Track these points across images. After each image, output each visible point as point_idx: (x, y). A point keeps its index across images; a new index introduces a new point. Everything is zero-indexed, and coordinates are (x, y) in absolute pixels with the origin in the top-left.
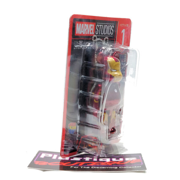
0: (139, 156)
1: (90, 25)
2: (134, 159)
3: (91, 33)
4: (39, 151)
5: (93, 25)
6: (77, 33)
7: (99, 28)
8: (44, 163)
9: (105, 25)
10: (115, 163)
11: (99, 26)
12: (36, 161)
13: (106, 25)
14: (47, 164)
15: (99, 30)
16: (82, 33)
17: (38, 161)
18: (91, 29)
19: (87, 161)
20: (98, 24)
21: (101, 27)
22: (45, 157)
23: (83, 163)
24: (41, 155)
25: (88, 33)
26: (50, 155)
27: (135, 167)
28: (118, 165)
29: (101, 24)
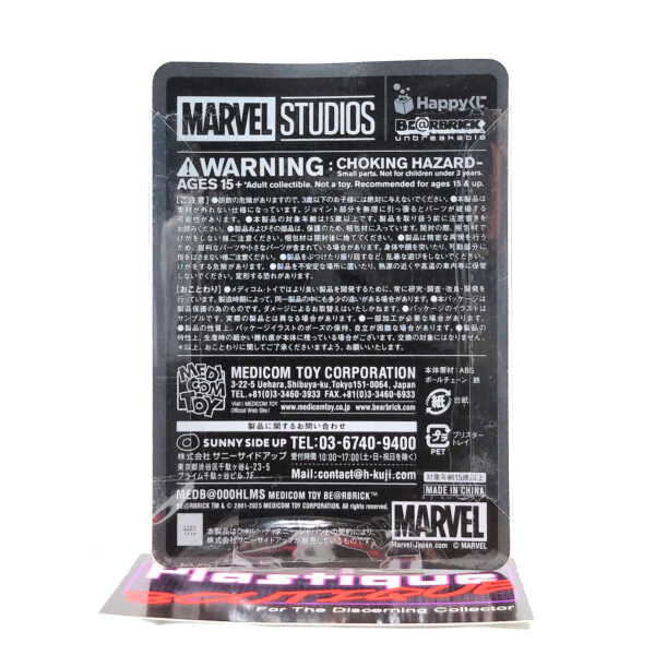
2: (488, 577)
8: (162, 598)
10: (419, 592)
19: (315, 588)
22: (162, 575)
23: (301, 595)
24: (148, 568)
27: (492, 608)
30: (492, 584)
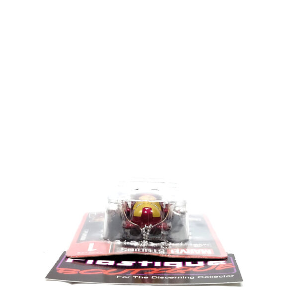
0: (230, 258)
2: (222, 262)
8: (74, 272)
10: (191, 269)
12: (59, 267)
14: (78, 272)
17: (62, 268)
19: (144, 267)
27: (224, 276)
28: (195, 273)
30: (224, 265)
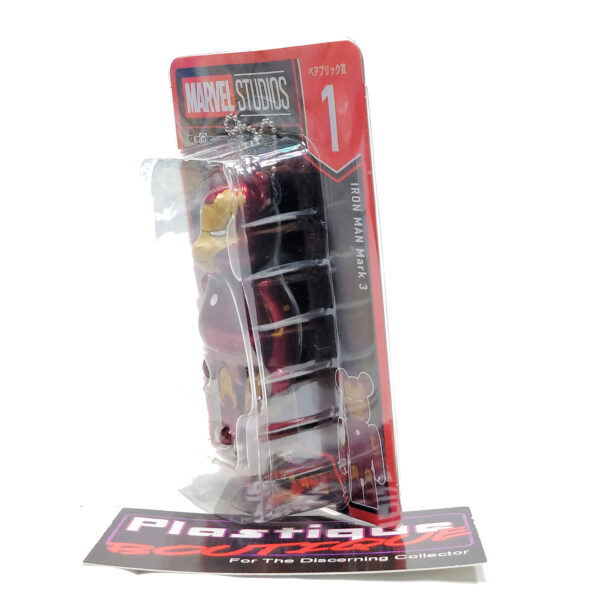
0: (460, 516)
1: (217, 82)
2: (446, 525)
3: (225, 109)
4: (124, 509)
5: (227, 82)
6: (189, 111)
7: (243, 91)
8: (141, 550)
9: (257, 77)
10: (381, 542)
11: (244, 84)
12: (112, 541)
13: (260, 76)
14: (151, 551)
15: (245, 96)
16: (202, 109)
17: (118, 541)
18: (223, 96)
19: (285, 541)
20: (239, 77)
21: (249, 84)
22: (142, 528)
23: (271, 548)
24: (129, 521)
25: (218, 110)
26: (162, 523)
27: (449, 553)
28: (391, 548)
29: (245, 77)
30: (449, 531)
